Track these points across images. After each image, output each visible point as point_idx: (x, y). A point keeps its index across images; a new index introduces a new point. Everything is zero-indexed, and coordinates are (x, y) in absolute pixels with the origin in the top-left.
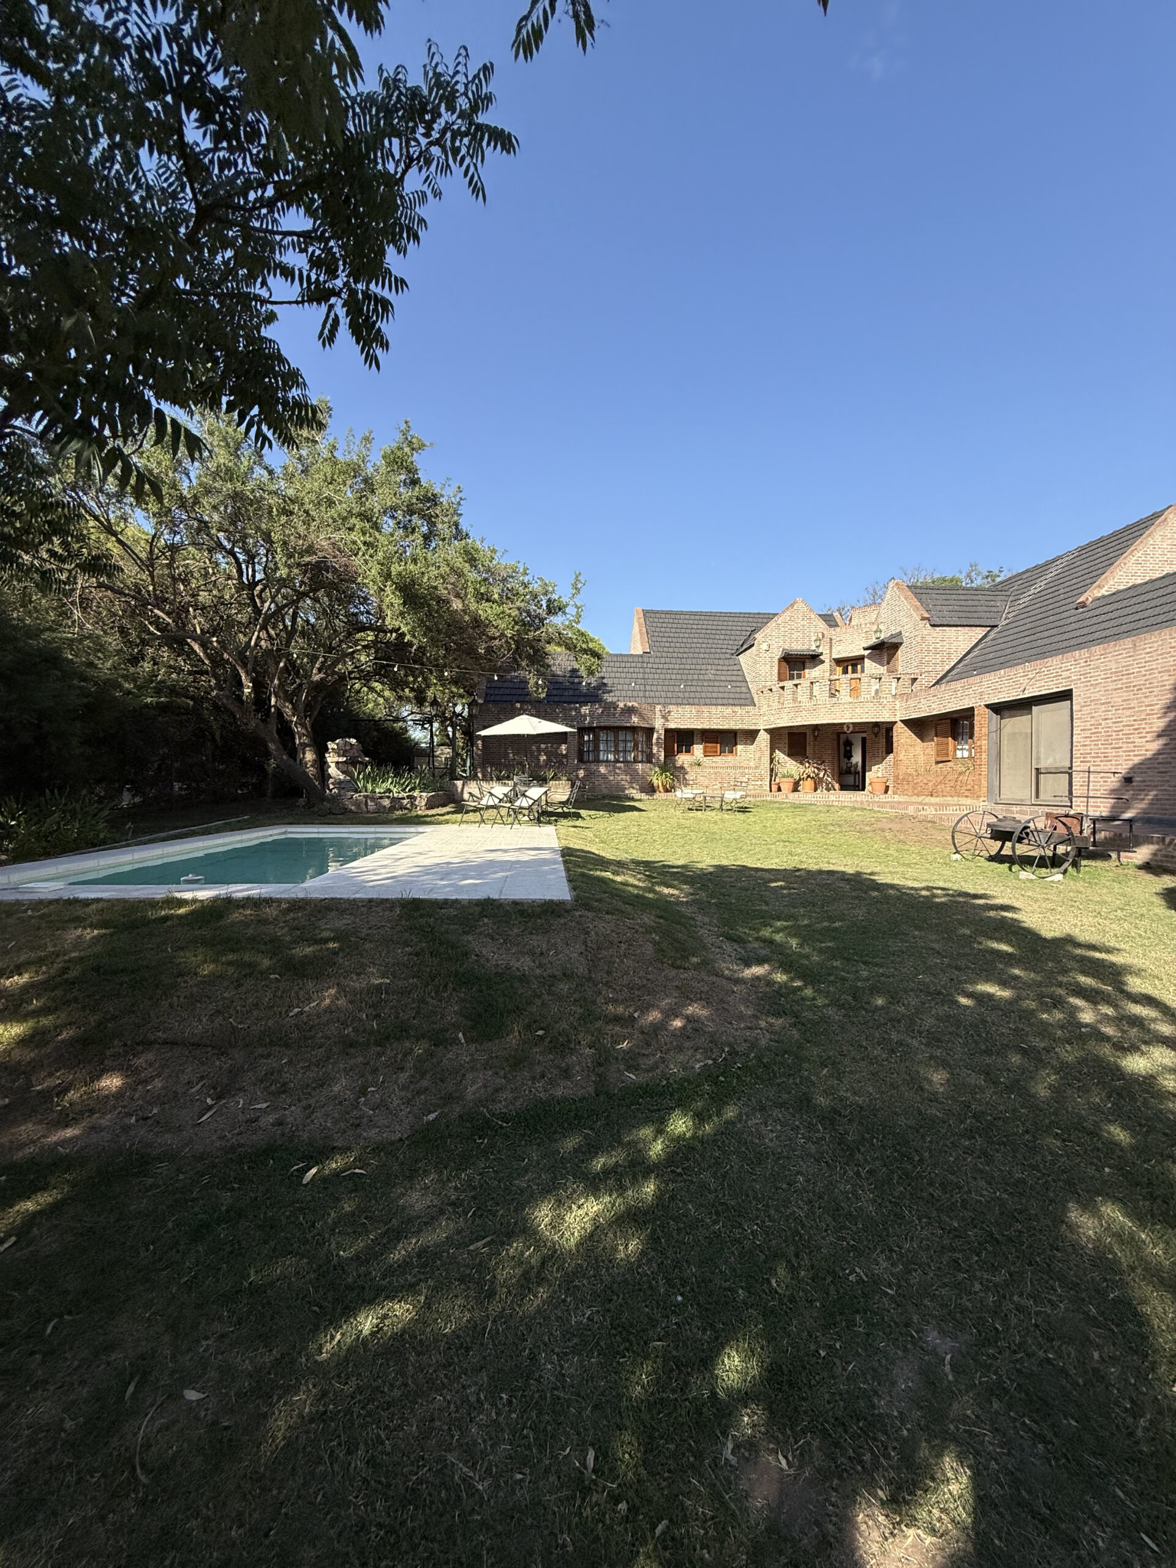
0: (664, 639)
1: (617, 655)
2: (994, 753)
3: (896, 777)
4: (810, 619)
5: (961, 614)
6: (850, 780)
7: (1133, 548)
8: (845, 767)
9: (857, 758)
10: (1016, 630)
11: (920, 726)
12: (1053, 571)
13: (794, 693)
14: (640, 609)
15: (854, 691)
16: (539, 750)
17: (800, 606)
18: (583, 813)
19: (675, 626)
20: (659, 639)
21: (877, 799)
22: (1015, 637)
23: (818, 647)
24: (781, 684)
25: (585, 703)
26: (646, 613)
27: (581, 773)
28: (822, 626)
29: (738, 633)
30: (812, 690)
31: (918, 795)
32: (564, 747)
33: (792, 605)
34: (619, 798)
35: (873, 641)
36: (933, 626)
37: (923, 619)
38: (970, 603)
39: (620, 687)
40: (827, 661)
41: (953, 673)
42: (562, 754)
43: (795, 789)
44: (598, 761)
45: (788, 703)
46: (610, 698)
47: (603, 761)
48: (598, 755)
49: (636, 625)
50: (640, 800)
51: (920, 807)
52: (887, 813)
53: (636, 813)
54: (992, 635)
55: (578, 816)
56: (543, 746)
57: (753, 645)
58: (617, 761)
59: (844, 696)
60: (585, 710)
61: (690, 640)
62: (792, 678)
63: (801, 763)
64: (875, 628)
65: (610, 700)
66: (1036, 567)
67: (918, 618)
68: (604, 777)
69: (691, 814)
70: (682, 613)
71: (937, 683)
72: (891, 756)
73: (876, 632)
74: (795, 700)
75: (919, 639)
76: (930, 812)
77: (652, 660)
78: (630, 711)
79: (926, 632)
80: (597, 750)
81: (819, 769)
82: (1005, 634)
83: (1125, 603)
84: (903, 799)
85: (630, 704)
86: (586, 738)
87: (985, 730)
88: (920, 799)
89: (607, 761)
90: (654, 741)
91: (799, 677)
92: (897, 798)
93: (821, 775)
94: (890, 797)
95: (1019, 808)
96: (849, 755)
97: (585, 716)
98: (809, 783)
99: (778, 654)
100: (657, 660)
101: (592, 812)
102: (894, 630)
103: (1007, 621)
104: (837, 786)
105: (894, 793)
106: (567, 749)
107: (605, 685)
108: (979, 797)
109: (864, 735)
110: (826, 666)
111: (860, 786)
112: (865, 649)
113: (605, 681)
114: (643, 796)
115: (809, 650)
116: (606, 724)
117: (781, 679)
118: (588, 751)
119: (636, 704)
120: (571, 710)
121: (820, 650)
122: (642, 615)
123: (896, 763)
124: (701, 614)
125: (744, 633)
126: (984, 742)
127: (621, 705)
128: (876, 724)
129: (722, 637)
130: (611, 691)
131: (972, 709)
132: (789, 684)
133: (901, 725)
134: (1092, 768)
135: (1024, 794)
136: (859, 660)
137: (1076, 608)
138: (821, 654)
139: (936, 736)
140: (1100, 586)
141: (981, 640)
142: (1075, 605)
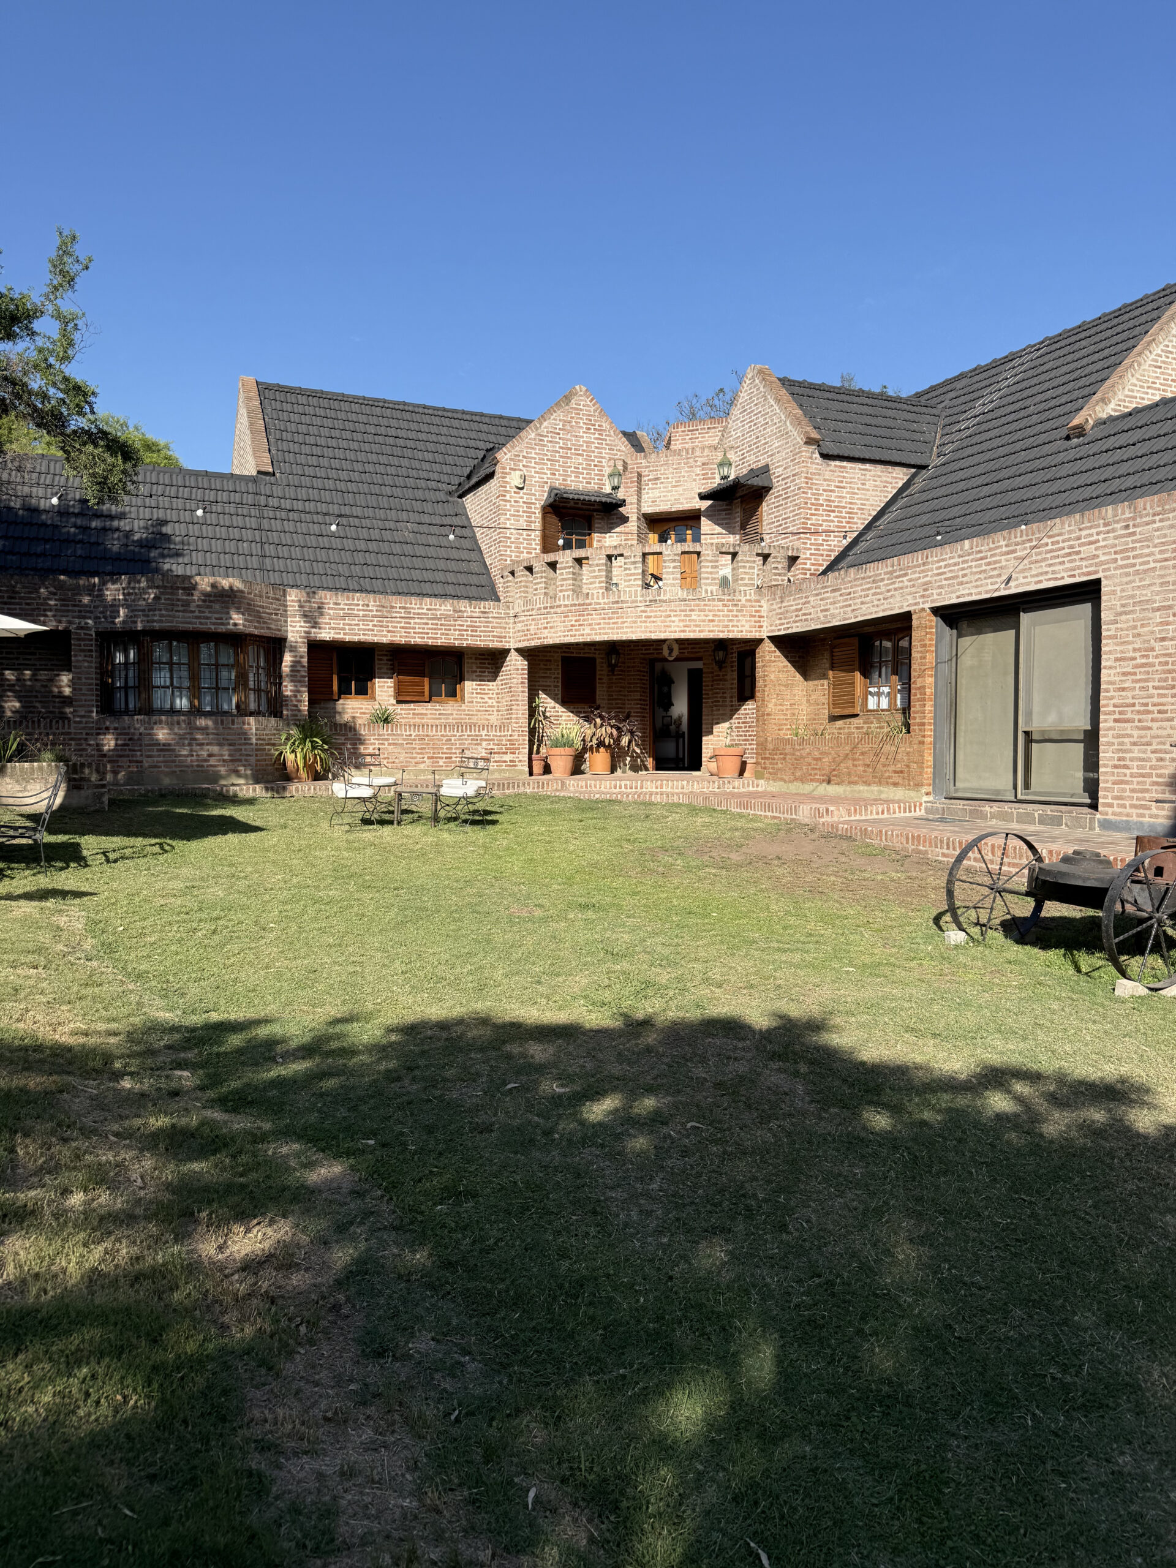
0: (306, 449)
1: (196, 474)
2: (945, 701)
3: (762, 745)
4: (600, 431)
5: (869, 440)
6: (669, 748)
7: (1147, 338)
8: (659, 724)
9: (680, 708)
10: (961, 475)
11: (802, 649)
12: (1009, 378)
13: (576, 577)
14: (251, 380)
15: (689, 579)
17: (583, 402)
18: (90, 844)
19: (328, 423)
20: (295, 448)
21: (728, 789)
22: (962, 485)
23: (615, 488)
24: (550, 557)
25: (113, 575)
26: (265, 391)
27: (109, 742)
28: (623, 446)
29: (461, 451)
30: (609, 571)
31: (802, 780)
32: (65, 679)
33: (567, 399)
34: (199, 798)
35: (715, 482)
36: (825, 456)
37: (809, 441)
39: (203, 544)
40: (633, 518)
41: (857, 549)
42: (60, 695)
43: (577, 769)
44: (148, 710)
45: (566, 598)
46: (175, 567)
47: (162, 712)
48: (149, 699)
49: (243, 411)
50: (251, 801)
51: (823, 807)
52: (756, 819)
53: (233, 838)
54: (919, 483)
55: (71, 855)
56: (9, 675)
57: (490, 476)
58: (196, 711)
59: (671, 585)
60: (113, 592)
61: (361, 457)
62: (568, 546)
63: (588, 719)
64: (719, 457)
65: (179, 570)
66: (977, 371)
67: (800, 440)
68: (165, 748)
69: (370, 834)
70: (342, 398)
71: (831, 567)
72: (749, 706)
73: (721, 465)
74: (577, 590)
75: (801, 481)
76: (839, 817)
77: (278, 491)
78: (226, 598)
79: (813, 468)
80: (144, 684)
81: (618, 729)
82: (943, 480)
83: (1153, 430)
84: (774, 787)
85: (225, 583)
86: (119, 658)
87: (930, 658)
88: (808, 788)
89: (173, 712)
90: (286, 668)
91: (581, 545)
92: (762, 785)
93: (625, 741)
94: (750, 784)
95: (996, 808)
96: (667, 703)
97: (114, 607)
98: (599, 760)
99: (539, 498)
100: (291, 492)
101: (117, 841)
102: (755, 461)
103: (943, 459)
104: (650, 762)
105: (758, 776)
106: (73, 684)
107: (167, 538)
108: (919, 785)
109: (698, 665)
110: (632, 525)
111: (695, 764)
112: (703, 497)
113: (167, 529)
114: (257, 791)
115: (599, 494)
116: (166, 625)
117: (548, 546)
118: (126, 688)
119: (238, 584)
120: (78, 590)
121: (620, 495)
122: (254, 393)
123: (762, 717)
124: (384, 404)
125: (472, 453)
126: (930, 680)
127: (204, 583)
128: (721, 645)
129: (429, 456)
130: (178, 554)
131: (908, 615)
132: (565, 558)
133: (768, 646)
134: (1136, 733)
135: (1002, 781)
136: (688, 520)
137: (1068, 438)
138: (622, 503)
139: (832, 668)
140: (1105, 401)
141: (901, 491)
142: (1064, 432)
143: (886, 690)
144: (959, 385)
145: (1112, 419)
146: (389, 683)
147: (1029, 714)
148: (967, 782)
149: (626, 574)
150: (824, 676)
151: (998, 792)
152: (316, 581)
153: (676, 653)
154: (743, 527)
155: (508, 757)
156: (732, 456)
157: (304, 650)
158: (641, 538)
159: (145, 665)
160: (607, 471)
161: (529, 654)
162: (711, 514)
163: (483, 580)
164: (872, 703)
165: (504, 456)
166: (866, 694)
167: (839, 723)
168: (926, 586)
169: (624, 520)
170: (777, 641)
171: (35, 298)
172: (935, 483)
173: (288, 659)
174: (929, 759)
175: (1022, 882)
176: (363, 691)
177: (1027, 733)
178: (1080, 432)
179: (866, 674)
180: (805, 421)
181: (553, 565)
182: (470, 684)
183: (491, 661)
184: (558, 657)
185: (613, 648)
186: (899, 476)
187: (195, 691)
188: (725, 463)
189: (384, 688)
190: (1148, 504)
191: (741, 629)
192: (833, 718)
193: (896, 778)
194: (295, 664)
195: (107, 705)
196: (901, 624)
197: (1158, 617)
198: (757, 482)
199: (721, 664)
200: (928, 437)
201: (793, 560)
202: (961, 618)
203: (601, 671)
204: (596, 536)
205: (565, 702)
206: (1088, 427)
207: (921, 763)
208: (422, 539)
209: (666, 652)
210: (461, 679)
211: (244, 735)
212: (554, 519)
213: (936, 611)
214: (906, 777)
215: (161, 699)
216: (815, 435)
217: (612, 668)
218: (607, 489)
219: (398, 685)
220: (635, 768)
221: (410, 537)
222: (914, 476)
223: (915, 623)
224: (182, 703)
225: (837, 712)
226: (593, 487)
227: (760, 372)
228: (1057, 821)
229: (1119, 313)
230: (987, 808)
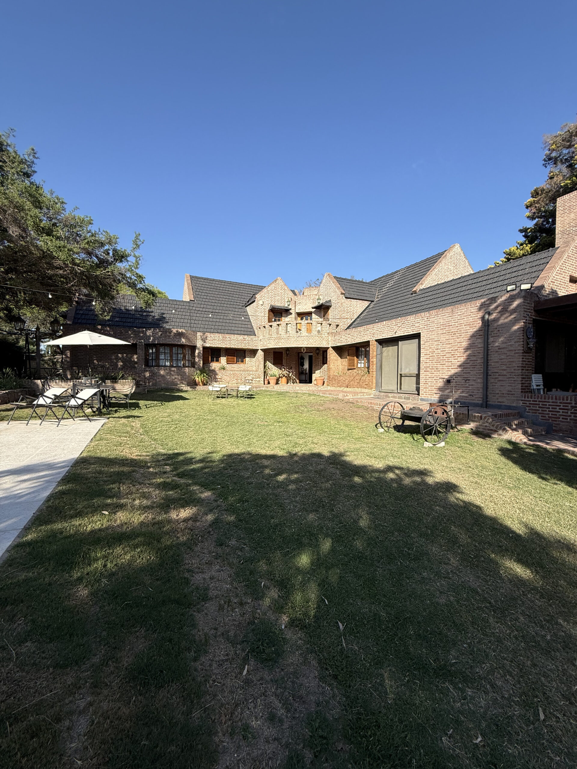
0: (203, 294)
1: (173, 301)
2: (379, 365)
3: (329, 377)
4: (285, 290)
5: (358, 294)
6: (303, 377)
7: (433, 267)
8: (300, 371)
9: (306, 366)
10: (383, 303)
11: (340, 350)
12: (396, 277)
13: (277, 329)
14: (188, 275)
15: (309, 331)
16: (117, 359)
17: (280, 281)
18: (142, 403)
19: (209, 287)
20: (200, 294)
21: (320, 389)
22: (383, 306)
23: (289, 305)
24: (270, 324)
25: (149, 328)
26: (192, 277)
27: (147, 374)
28: (291, 294)
29: (246, 295)
30: (287, 328)
31: (340, 387)
32: (135, 356)
33: (276, 281)
34: (172, 390)
35: (316, 304)
36: (346, 298)
37: (342, 294)
38: (361, 288)
39: (174, 320)
40: (293, 313)
41: (355, 323)
42: (134, 361)
43: (277, 383)
44: (158, 366)
45: (275, 335)
46: (167, 326)
47: (162, 366)
48: (159, 362)
49: (186, 283)
50: (186, 391)
51: (346, 394)
52: (328, 397)
53: (181, 402)
54: (372, 304)
55: (137, 406)
56: (120, 355)
57: (254, 301)
58: (172, 366)
59: (304, 332)
60: (149, 333)
61: (218, 296)
62: (275, 321)
63: (281, 369)
64: (317, 297)
65: (168, 327)
66: (387, 275)
67: (340, 293)
68: (163, 376)
69: (219, 401)
70: (214, 280)
71: (348, 328)
72: (326, 365)
73: (318, 299)
74: (278, 333)
75: (340, 304)
76: (350, 397)
77: (195, 305)
78: (180, 335)
79: (343, 301)
80: (157, 358)
81: (289, 372)
82: (378, 305)
83: (435, 292)
84: (333, 388)
85: (180, 331)
86: (151, 351)
87: (375, 353)
88: (341, 389)
89: (165, 366)
90: (196, 354)
91: (279, 320)
92: (329, 388)
93: (290, 375)
94: (325, 388)
95: (392, 395)
96: (302, 365)
97: (149, 337)
98: (284, 379)
99: (268, 308)
100: (199, 306)
101: (149, 402)
102: (327, 299)
103: (378, 299)
104: (298, 381)
105: (328, 385)
106: (137, 358)
107: (164, 318)
108: (372, 388)
109: (311, 354)
110: (293, 315)
111: (310, 382)
112: (313, 308)
113: (164, 316)
114: (188, 388)
115: (284, 307)
116: (164, 342)
117: (270, 321)
118: (152, 359)
119: (184, 331)
120: (139, 332)
121: (290, 307)
122: (189, 278)
123: (329, 369)
124: (225, 282)
125: (249, 295)
126: (375, 360)
127: (174, 331)
128: (318, 349)
129: (237, 296)
130: (167, 322)
131: (369, 342)
132: (274, 324)
133: (331, 349)
134: (430, 375)
135: (394, 387)
136: (309, 314)
137: (412, 294)
138: (291, 309)
139: (348, 356)
140: (422, 284)
141: (367, 307)
142: (411, 292)
143: (363, 362)
144: (382, 279)
145: (424, 289)
146: (225, 358)
147: (401, 369)
148: (385, 387)
149: (291, 329)
150: (346, 358)
151: (393, 390)
152: (205, 330)
153: (305, 351)
154: (324, 316)
155: (258, 379)
156: (321, 297)
157: (201, 349)
158: (296, 319)
159: (158, 353)
160: (286, 300)
161: (264, 350)
162: (315, 312)
163: (252, 330)
164: (359, 365)
165: (258, 296)
166: (358, 363)
167: (350, 371)
168: (374, 334)
169: (291, 314)
170: (334, 348)
171: (128, 251)
172: (376, 305)
173: (197, 351)
174: (374, 381)
175: (399, 415)
176: (217, 361)
177: (401, 374)
178: (415, 292)
179: (357, 357)
180: (341, 288)
181: (271, 326)
182: (247, 359)
183: (253, 352)
184: (272, 351)
185: (288, 349)
186: (367, 304)
187: (171, 360)
189: (223, 360)
190: (433, 312)
191: (324, 345)
192: (349, 370)
193: (365, 386)
194: (199, 353)
195: (147, 365)
196: (367, 344)
197: (436, 343)
198: (327, 304)
199: (318, 354)
200: (374, 293)
201: (337, 326)
202: (383, 342)
203: (284, 356)
204: (283, 318)
205: (274, 364)
206: (417, 291)
207: (372, 382)
208: (234, 319)
209: (302, 351)
210: (245, 357)
211: (185, 372)
212: (271, 313)
213: (376, 340)
214: (368, 386)
215: (162, 363)
216: (343, 292)
217: (287, 355)
218: (286, 306)
219: (227, 359)
220: (293, 383)
221: (231, 318)
222: (370, 304)
223: (371, 344)
224: (168, 364)
225: (350, 368)
226: (282, 305)
227: (329, 275)
228: (409, 399)
229: (426, 260)
230: (390, 395)
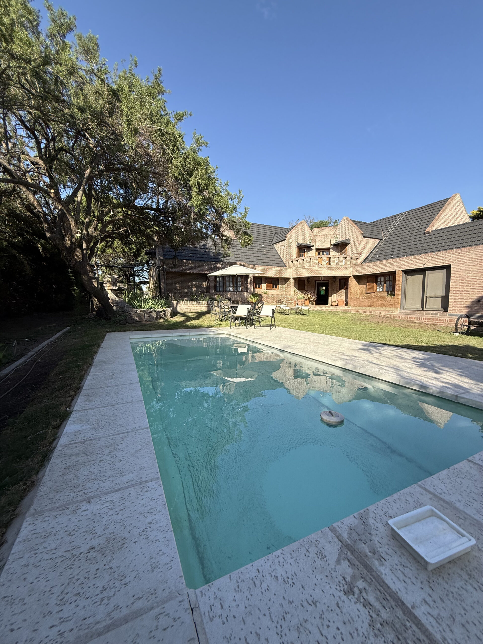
11: (359, 279)
12: (399, 220)
17: (304, 224)
23: (310, 243)
28: (311, 234)
32: (204, 284)
33: (301, 223)
35: (334, 242)
36: (364, 237)
40: (314, 249)
44: (225, 291)
47: (228, 291)
57: (285, 240)
58: (235, 291)
60: (219, 265)
63: (304, 294)
64: (334, 237)
67: (359, 233)
75: (358, 242)
79: (361, 239)
80: (225, 285)
86: (218, 280)
90: (249, 282)
99: (295, 245)
102: (345, 238)
103: (386, 238)
108: (397, 307)
112: (331, 245)
117: (297, 256)
118: (220, 286)
121: (312, 244)
131: (395, 271)
133: (352, 277)
134: (459, 296)
135: (419, 306)
136: (328, 249)
137: (424, 234)
138: (313, 246)
139: (368, 282)
140: (433, 226)
142: (423, 233)
143: (382, 287)
144: (384, 221)
145: (436, 230)
146: (265, 285)
147: (427, 292)
148: (408, 306)
149: (314, 263)
150: (364, 284)
151: (418, 309)
152: (256, 263)
153: (323, 279)
154: (341, 251)
155: (290, 301)
156: (338, 236)
157: (252, 278)
158: (318, 254)
159: (224, 281)
160: (308, 239)
161: (294, 279)
162: (332, 249)
163: (282, 263)
165: (288, 235)
166: (376, 288)
167: (369, 294)
168: (400, 265)
169: (312, 250)
170: (355, 277)
172: (388, 243)
173: (249, 279)
174: (400, 302)
176: (259, 287)
177: (426, 296)
178: (428, 233)
179: (376, 284)
180: (359, 229)
181: (297, 260)
182: (280, 286)
183: (285, 280)
184: (298, 279)
185: (309, 278)
186: (377, 241)
187: (233, 287)
188: (336, 238)
189: (264, 286)
191: (347, 274)
193: (390, 306)
194: (251, 281)
195: (216, 290)
196: (393, 274)
197: (467, 272)
198: (347, 242)
199: (334, 281)
200: (379, 232)
201: (357, 259)
202: (408, 272)
203: (306, 283)
204: (306, 253)
205: (299, 290)
206: (430, 232)
207: (398, 303)
208: (268, 254)
209: (320, 279)
210: (278, 284)
211: (244, 296)
212: (299, 250)
213: (402, 271)
214: (393, 306)
215: (227, 289)
216: (362, 232)
217: (308, 282)
218: (308, 243)
219: (267, 285)
220: (312, 304)
221: (265, 253)
222: (380, 241)
223: (397, 273)
224: (231, 289)
225: (369, 292)
226: (305, 243)
227: (347, 218)
228: (437, 314)
229: (428, 206)
230: (417, 312)
